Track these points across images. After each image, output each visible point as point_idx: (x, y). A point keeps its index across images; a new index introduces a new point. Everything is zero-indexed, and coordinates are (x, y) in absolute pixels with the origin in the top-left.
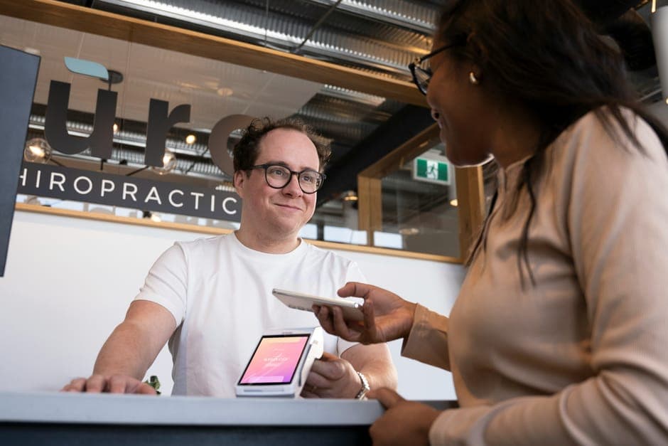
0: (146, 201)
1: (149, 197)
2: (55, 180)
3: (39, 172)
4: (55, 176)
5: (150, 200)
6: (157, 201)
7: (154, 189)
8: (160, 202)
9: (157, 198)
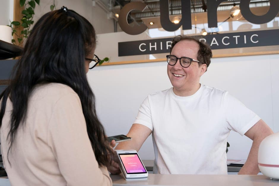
0: (211, 45)
1: (212, 43)
2: (168, 45)
3: (161, 43)
4: (168, 43)
5: (213, 45)
6: (216, 44)
7: (214, 39)
8: (218, 45)
9: (216, 43)
